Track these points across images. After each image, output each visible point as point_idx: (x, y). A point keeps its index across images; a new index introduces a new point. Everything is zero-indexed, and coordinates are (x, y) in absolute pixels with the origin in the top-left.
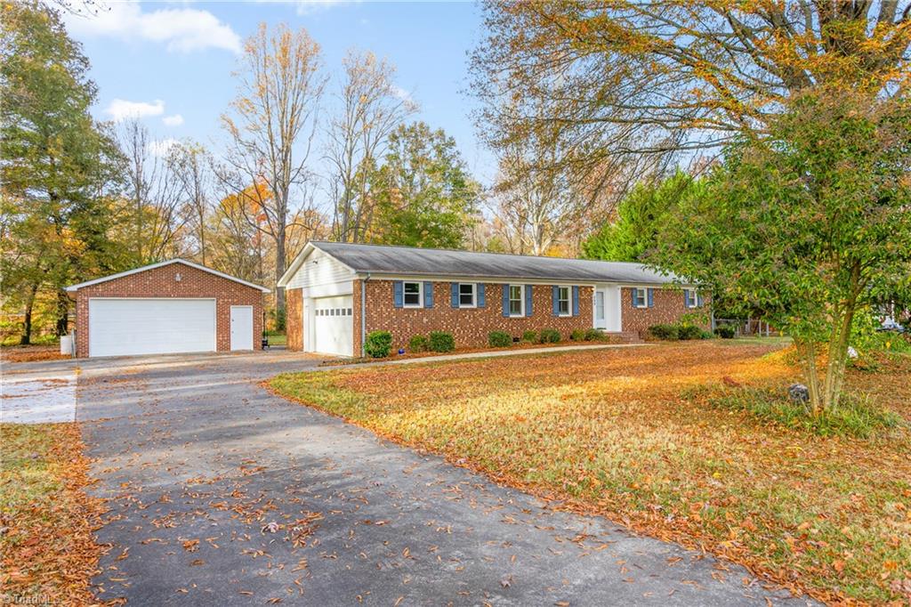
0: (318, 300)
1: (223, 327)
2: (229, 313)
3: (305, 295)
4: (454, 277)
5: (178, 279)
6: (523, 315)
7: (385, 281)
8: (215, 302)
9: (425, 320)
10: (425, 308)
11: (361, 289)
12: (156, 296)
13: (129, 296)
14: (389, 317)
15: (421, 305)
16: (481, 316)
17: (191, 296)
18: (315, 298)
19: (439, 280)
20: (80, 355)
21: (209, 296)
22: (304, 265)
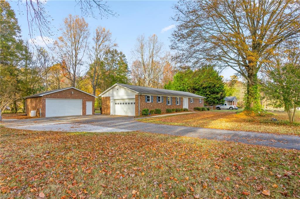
0: (116, 100)
1: (84, 108)
2: (86, 104)
3: (111, 98)
4: (156, 94)
5: (73, 93)
6: (170, 105)
7: (143, 95)
8: (82, 100)
9: (152, 106)
10: (151, 102)
11: (139, 97)
12: (65, 98)
13: (58, 98)
14: (144, 105)
15: (150, 102)
16: (162, 105)
17: (75, 98)
18: (115, 100)
19: (154, 95)
20: (43, 116)
21: (81, 98)
22: (111, 90)
